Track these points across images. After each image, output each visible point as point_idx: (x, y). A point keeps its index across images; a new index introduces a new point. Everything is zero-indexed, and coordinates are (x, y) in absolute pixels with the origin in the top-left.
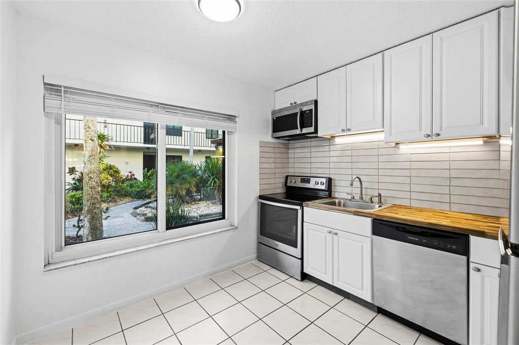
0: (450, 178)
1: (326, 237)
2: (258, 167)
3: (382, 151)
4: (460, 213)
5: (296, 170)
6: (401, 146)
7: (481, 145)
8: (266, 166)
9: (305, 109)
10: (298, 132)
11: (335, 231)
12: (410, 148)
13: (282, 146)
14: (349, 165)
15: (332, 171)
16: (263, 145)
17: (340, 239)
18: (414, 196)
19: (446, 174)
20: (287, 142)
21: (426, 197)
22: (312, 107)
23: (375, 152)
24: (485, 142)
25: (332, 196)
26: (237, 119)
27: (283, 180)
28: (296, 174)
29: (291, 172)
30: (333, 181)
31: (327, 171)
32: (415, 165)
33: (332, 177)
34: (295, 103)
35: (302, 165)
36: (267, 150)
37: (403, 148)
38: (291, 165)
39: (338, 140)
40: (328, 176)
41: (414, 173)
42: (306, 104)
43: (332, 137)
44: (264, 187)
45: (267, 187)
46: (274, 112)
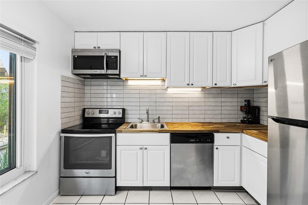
0: (189, 106)
1: (137, 153)
2: (60, 102)
3: (158, 92)
4: (193, 122)
5: (93, 104)
6: (169, 89)
7: (200, 91)
8: (67, 100)
9: (110, 54)
10: (103, 72)
11: (145, 147)
12: (172, 91)
13: (80, 83)
14: (138, 100)
15: (125, 104)
16: (64, 79)
17: (149, 151)
18: (174, 116)
19: (187, 104)
20: (83, 79)
21: (179, 116)
22: (118, 54)
23: (154, 92)
24: (202, 90)
25: (126, 122)
26: (36, 45)
27: (80, 113)
28: (92, 107)
29: (87, 105)
30: (126, 111)
31: (121, 104)
32: (175, 100)
33: (125, 107)
34: (99, 48)
35: (99, 100)
36: (68, 84)
37: (170, 91)
38: (86, 99)
39: (130, 83)
40: (122, 107)
41: (174, 104)
42: (112, 50)
43: (126, 80)
44: (65, 120)
45: (67, 120)
46: (74, 51)
